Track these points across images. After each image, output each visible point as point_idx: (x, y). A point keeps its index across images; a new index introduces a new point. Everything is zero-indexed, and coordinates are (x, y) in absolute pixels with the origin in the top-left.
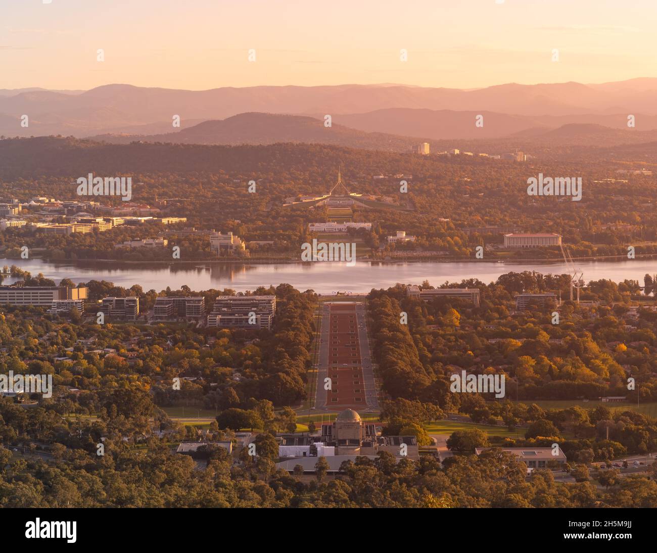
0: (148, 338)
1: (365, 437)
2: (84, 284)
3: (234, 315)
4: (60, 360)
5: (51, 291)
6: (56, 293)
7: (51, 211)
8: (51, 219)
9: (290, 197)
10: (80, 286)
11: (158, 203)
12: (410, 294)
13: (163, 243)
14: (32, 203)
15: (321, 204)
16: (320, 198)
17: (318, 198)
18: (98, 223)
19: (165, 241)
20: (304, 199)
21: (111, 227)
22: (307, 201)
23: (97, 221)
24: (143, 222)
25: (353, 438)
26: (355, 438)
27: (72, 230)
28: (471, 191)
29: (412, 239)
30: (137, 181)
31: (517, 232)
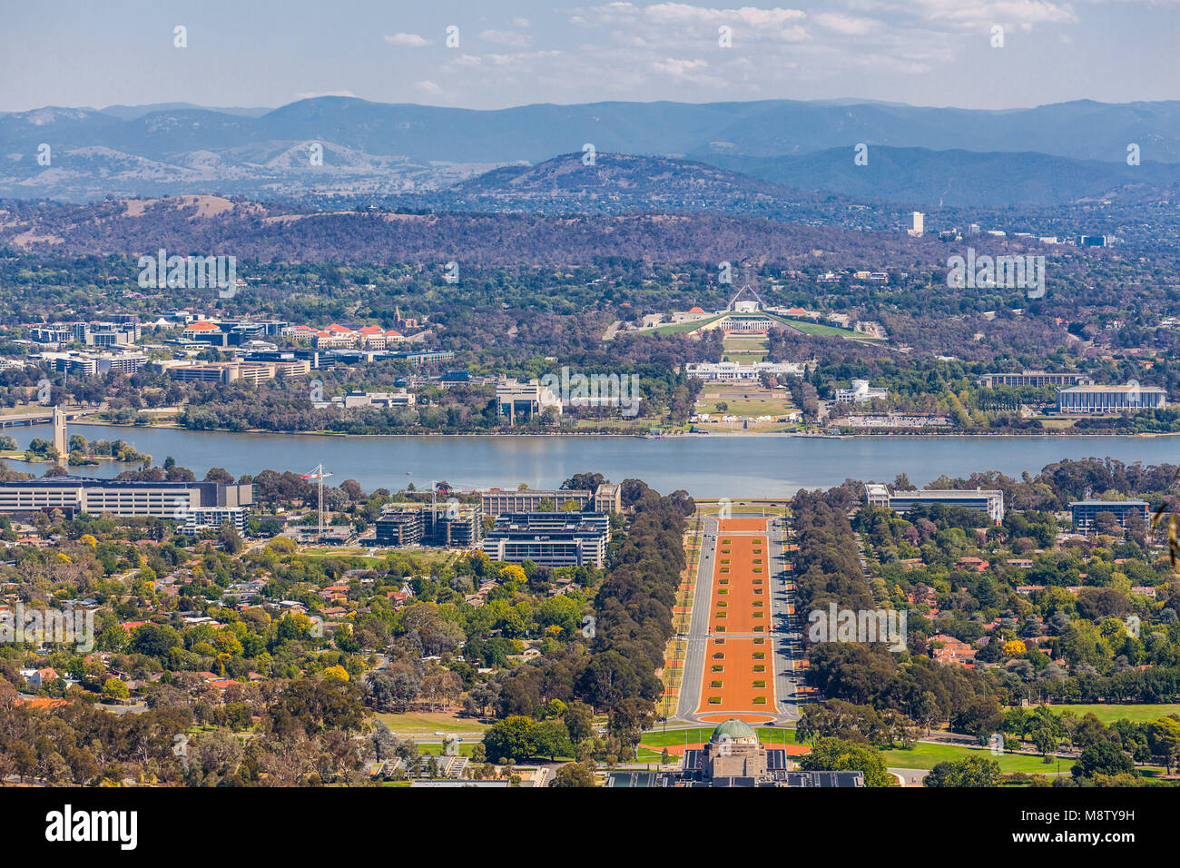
0: (367, 580)
1: (765, 772)
2: (250, 478)
3: (531, 537)
4: (194, 623)
5: (185, 490)
6: (195, 494)
7: (199, 338)
8: (196, 353)
9: (652, 313)
10: (243, 481)
11: (402, 324)
12: (869, 499)
13: (407, 400)
14: (162, 322)
15: (711, 327)
16: (710, 316)
17: (706, 316)
18: (285, 360)
19: (410, 396)
20: (680, 318)
21: (309, 370)
22: (685, 321)
23: (283, 357)
24: (371, 359)
25: (740, 774)
26: (745, 774)
27: (235, 375)
28: (998, 304)
29: (882, 395)
30: (364, 281)
31: (1081, 382)
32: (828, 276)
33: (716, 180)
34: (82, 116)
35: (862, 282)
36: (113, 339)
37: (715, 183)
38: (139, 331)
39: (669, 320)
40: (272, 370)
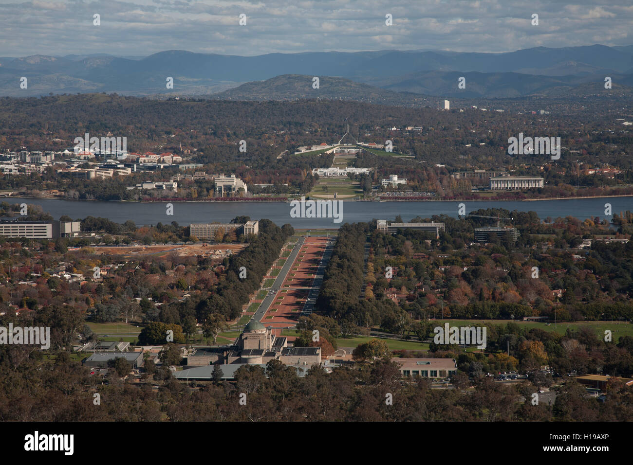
5: (44, 225)
6: (50, 226)
9: (303, 146)
11: (183, 152)
12: (378, 227)
13: (172, 185)
14: (66, 152)
15: (329, 152)
16: (330, 147)
17: (327, 147)
18: (119, 168)
19: (174, 183)
20: (315, 148)
21: (130, 172)
22: (317, 149)
23: (119, 166)
24: (162, 167)
25: (258, 348)
26: (259, 348)
27: (93, 175)
28: (473, 141)
29: (403, 182)
30: (169, 133)
31: (504, 175)
32: (393, 129)
33: (351, 87)
34: (53, 59)
35: (409, 131)
36: (40, 159)
37: (351, 88)
38: (53, 156)
39: (310, 149)
40: (111, 172)
